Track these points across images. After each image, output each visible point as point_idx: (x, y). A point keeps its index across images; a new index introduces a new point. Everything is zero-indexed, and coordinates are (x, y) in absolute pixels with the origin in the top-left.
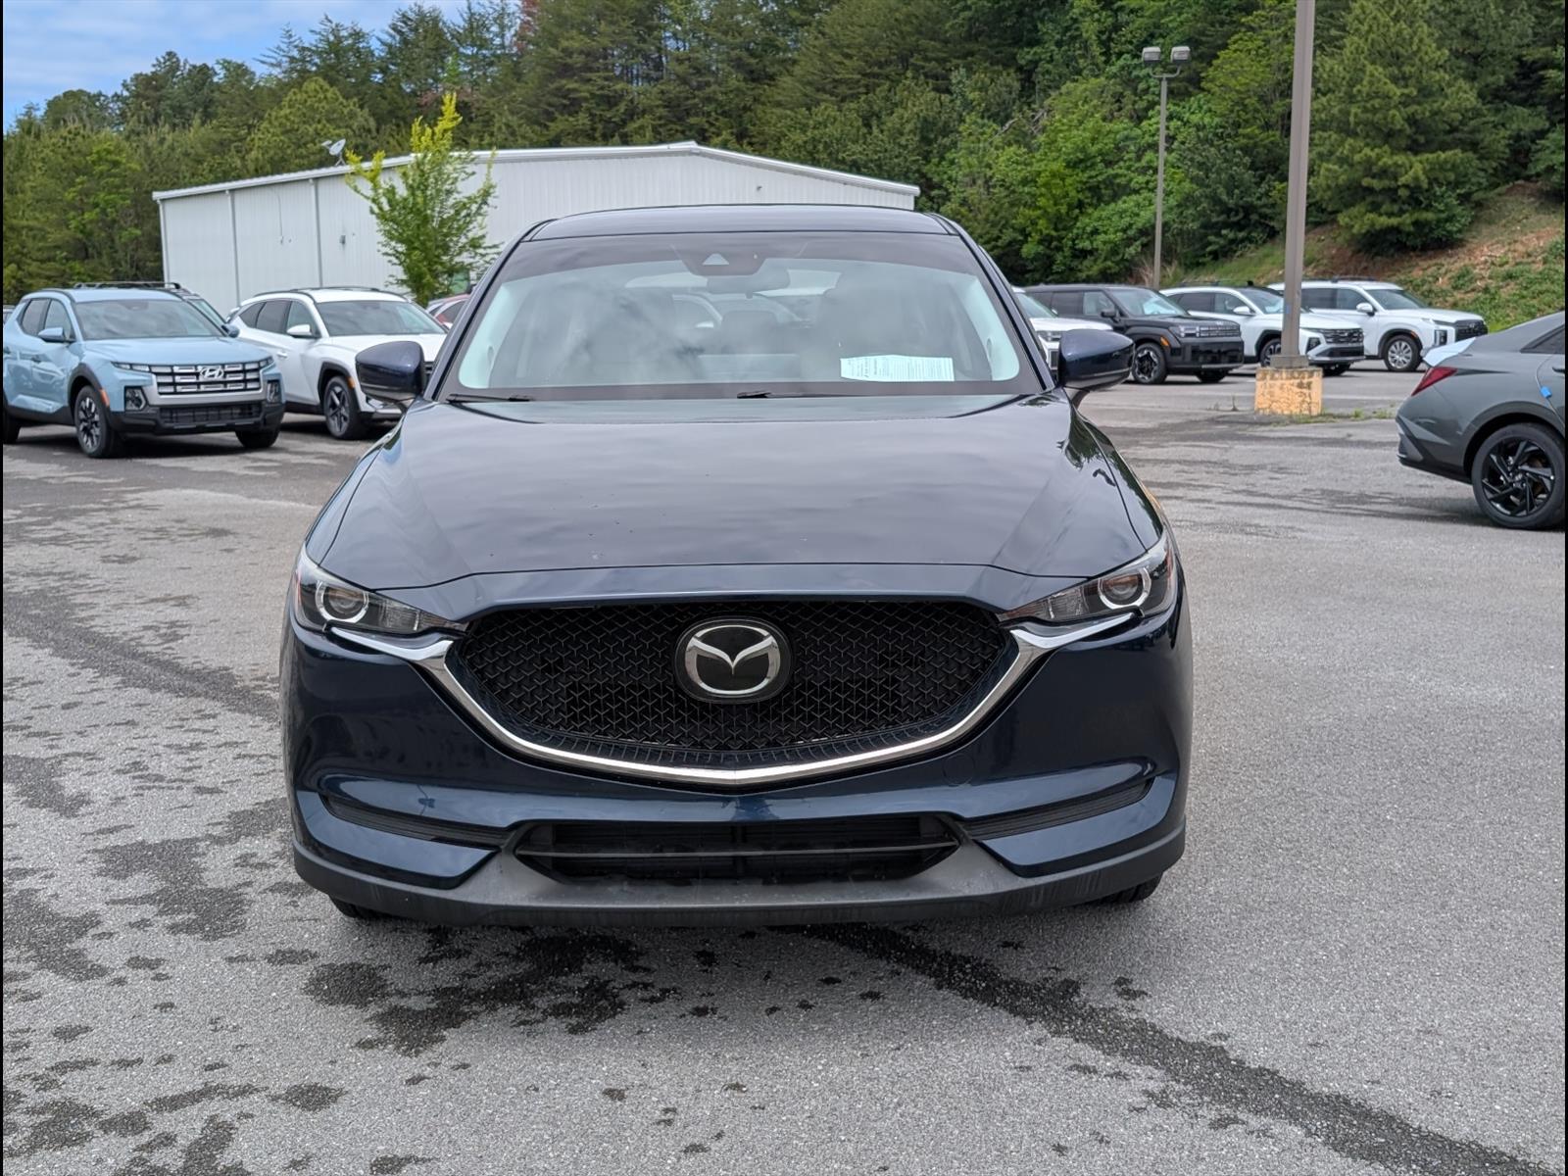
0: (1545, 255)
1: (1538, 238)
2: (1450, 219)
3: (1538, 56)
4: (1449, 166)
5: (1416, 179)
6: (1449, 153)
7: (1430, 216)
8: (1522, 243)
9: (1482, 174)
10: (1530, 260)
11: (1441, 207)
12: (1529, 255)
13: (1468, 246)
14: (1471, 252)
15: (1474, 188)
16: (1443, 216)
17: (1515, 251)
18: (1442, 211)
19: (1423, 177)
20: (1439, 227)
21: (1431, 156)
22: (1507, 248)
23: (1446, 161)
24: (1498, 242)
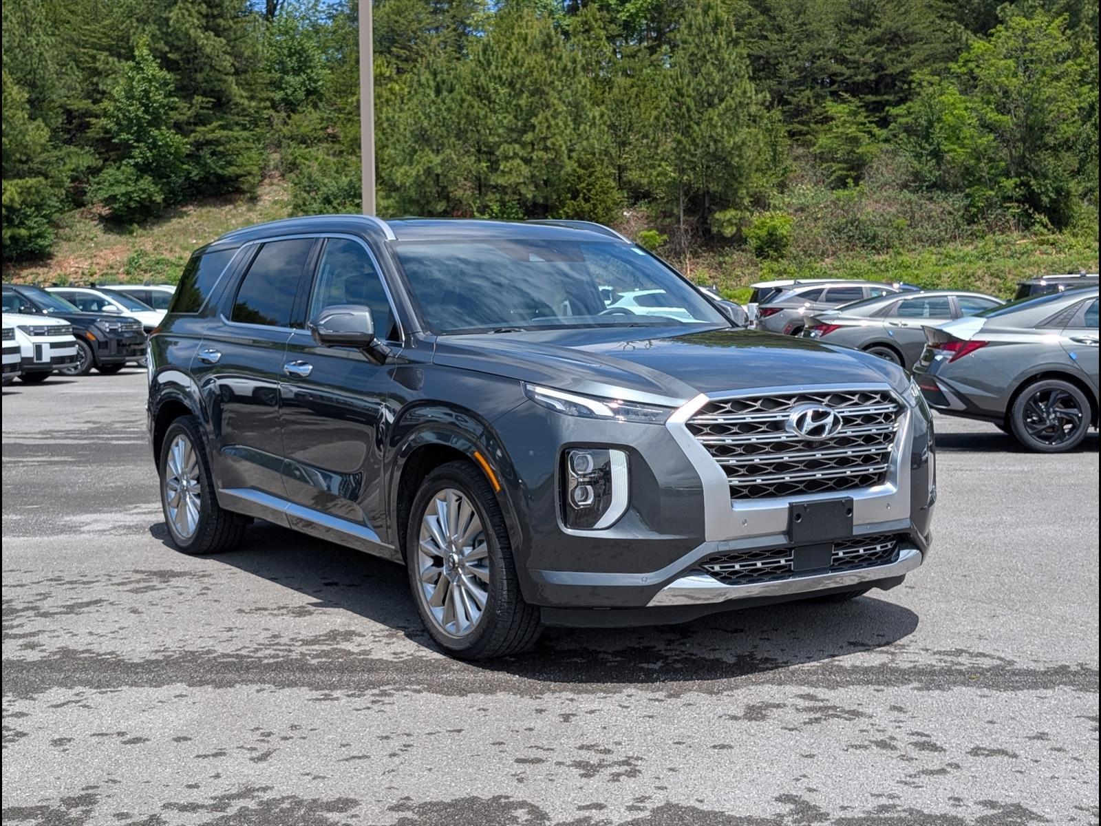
0: (127, 268)
1: (114, 254)
2: (39, 235)
3: (82, 106)
4: (33, 190)
5: (12, 200)
6: (34, 180)
7: (23, 232)
8: (101, 257)
9: (55, 199)
10: (114, 271)
11: (32, 224)
12: (112, 268)
13: (56, 259)
14: (59, 264)
15: (53, 210)
16: (35, 231)
17: (97, 264)
18: (33, 228)
19: (17, 199)
20: (31, 242)
21: (20, 182)
22: (90, 261)
23: (30, 187)
24: (80, 256)
